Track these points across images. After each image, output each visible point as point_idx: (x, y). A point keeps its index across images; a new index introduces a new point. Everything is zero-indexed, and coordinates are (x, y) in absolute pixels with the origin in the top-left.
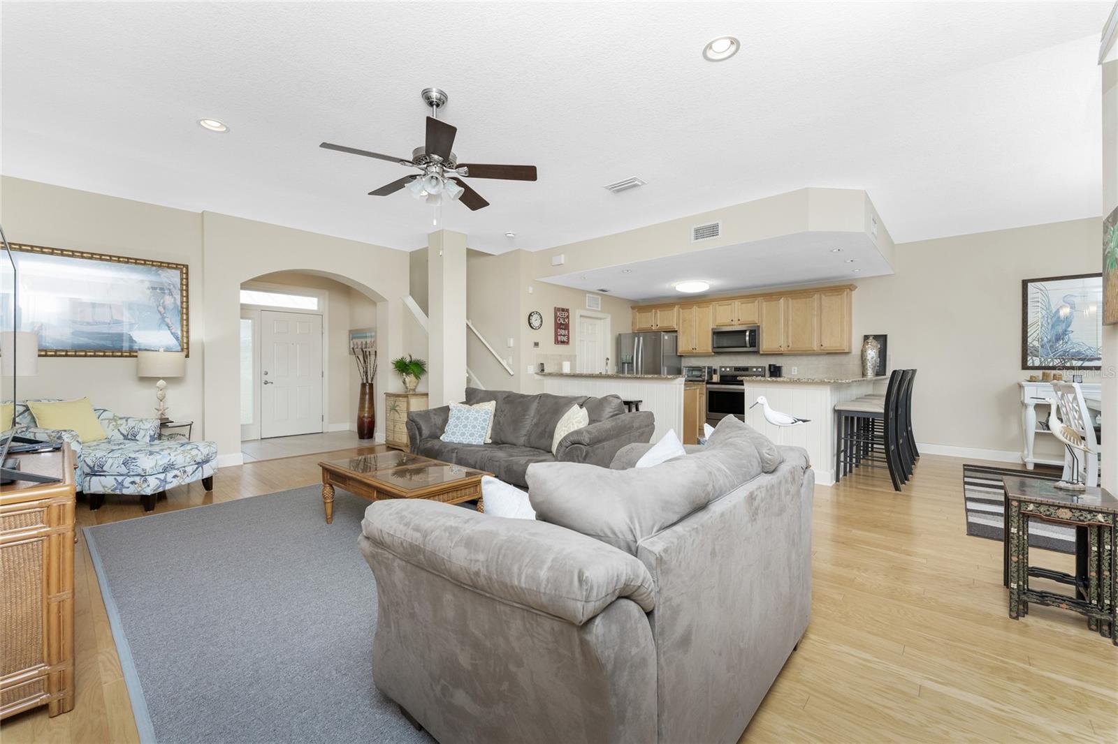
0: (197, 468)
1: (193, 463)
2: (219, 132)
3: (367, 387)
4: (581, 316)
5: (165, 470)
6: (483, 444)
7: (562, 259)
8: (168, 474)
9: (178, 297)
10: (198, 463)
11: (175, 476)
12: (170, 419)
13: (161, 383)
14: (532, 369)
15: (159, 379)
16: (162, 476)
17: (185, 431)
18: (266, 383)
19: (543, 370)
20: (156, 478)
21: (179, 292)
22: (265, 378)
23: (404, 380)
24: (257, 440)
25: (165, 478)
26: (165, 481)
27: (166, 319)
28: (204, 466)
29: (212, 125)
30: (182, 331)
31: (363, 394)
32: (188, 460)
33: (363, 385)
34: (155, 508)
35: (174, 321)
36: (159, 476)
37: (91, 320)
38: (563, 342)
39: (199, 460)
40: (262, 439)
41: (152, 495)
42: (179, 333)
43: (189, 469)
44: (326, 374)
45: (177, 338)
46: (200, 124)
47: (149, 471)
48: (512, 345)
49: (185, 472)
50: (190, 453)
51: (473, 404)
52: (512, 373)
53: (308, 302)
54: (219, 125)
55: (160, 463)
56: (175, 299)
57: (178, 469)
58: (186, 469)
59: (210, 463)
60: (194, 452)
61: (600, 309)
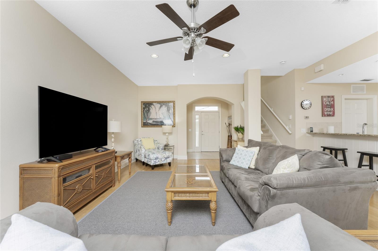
0: (165, 159)
1: (164, 158)
2: (157, 58)
3: (230, 137)
4: (346, 99)
5: (156, 159)
6: (247, 168)
7: (322, 67)
8: (157, 160)
9: (173, 110)
10: (166, 158)
11: (159, 161)
12: (169, 144)
13: (167, 134)
14: (304, 130)
15: (167, 133)
16: (155, 160)
17: (172, 148)
18: (202, 135)
19: (312, 131)
20: (154, 161)
21: (173, 109)
22: (202, 133)
23: (238, 135)
24: (200, 152)
25: (156, 161)
26: (156, 162)
27: (170, 117)
28: (167, 159)
29: (154, 56)
30: (174, 120)
31: (229, 139)
32: (162, 157)
33: (229, 136)
34: (154, 169)
35: (172, 117)
36: (154, 160)
37: (156, 118)
38: (329, 115)
39: (165, 157)
40: (201, 152)
41: (152, 165)
42: (173, 120)
43: (163, 160)
44: (220, 132)
45: (172, 122)
46: (151, 56)
47: (152, 159)
48: (291, 118)
49: (161, 160)
50: (163, 155)
51: (248, 148)
52: (290, 132)
53: (215, 108)
54: (156, 55)
55: (154, 157)
56: (172, 111)
57: (159, 159)
58: (162, 159)
59: (169, 158)
60: (164, 155)
61: (365, 93)
